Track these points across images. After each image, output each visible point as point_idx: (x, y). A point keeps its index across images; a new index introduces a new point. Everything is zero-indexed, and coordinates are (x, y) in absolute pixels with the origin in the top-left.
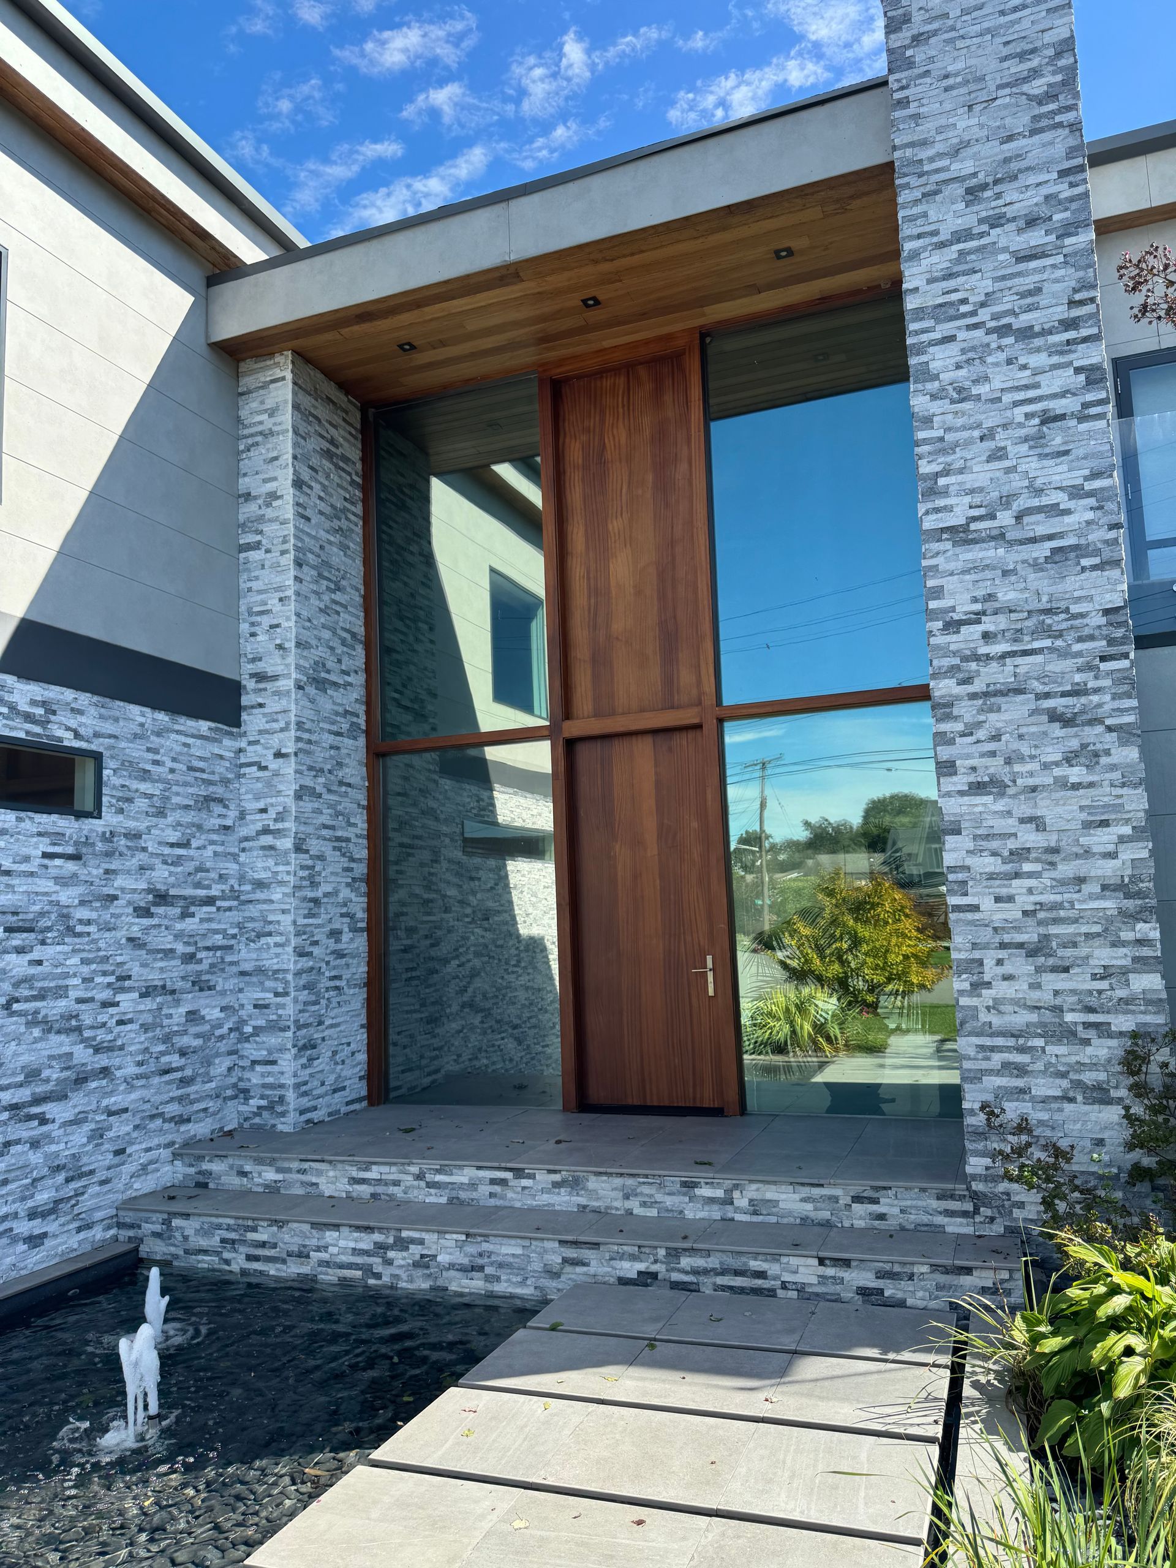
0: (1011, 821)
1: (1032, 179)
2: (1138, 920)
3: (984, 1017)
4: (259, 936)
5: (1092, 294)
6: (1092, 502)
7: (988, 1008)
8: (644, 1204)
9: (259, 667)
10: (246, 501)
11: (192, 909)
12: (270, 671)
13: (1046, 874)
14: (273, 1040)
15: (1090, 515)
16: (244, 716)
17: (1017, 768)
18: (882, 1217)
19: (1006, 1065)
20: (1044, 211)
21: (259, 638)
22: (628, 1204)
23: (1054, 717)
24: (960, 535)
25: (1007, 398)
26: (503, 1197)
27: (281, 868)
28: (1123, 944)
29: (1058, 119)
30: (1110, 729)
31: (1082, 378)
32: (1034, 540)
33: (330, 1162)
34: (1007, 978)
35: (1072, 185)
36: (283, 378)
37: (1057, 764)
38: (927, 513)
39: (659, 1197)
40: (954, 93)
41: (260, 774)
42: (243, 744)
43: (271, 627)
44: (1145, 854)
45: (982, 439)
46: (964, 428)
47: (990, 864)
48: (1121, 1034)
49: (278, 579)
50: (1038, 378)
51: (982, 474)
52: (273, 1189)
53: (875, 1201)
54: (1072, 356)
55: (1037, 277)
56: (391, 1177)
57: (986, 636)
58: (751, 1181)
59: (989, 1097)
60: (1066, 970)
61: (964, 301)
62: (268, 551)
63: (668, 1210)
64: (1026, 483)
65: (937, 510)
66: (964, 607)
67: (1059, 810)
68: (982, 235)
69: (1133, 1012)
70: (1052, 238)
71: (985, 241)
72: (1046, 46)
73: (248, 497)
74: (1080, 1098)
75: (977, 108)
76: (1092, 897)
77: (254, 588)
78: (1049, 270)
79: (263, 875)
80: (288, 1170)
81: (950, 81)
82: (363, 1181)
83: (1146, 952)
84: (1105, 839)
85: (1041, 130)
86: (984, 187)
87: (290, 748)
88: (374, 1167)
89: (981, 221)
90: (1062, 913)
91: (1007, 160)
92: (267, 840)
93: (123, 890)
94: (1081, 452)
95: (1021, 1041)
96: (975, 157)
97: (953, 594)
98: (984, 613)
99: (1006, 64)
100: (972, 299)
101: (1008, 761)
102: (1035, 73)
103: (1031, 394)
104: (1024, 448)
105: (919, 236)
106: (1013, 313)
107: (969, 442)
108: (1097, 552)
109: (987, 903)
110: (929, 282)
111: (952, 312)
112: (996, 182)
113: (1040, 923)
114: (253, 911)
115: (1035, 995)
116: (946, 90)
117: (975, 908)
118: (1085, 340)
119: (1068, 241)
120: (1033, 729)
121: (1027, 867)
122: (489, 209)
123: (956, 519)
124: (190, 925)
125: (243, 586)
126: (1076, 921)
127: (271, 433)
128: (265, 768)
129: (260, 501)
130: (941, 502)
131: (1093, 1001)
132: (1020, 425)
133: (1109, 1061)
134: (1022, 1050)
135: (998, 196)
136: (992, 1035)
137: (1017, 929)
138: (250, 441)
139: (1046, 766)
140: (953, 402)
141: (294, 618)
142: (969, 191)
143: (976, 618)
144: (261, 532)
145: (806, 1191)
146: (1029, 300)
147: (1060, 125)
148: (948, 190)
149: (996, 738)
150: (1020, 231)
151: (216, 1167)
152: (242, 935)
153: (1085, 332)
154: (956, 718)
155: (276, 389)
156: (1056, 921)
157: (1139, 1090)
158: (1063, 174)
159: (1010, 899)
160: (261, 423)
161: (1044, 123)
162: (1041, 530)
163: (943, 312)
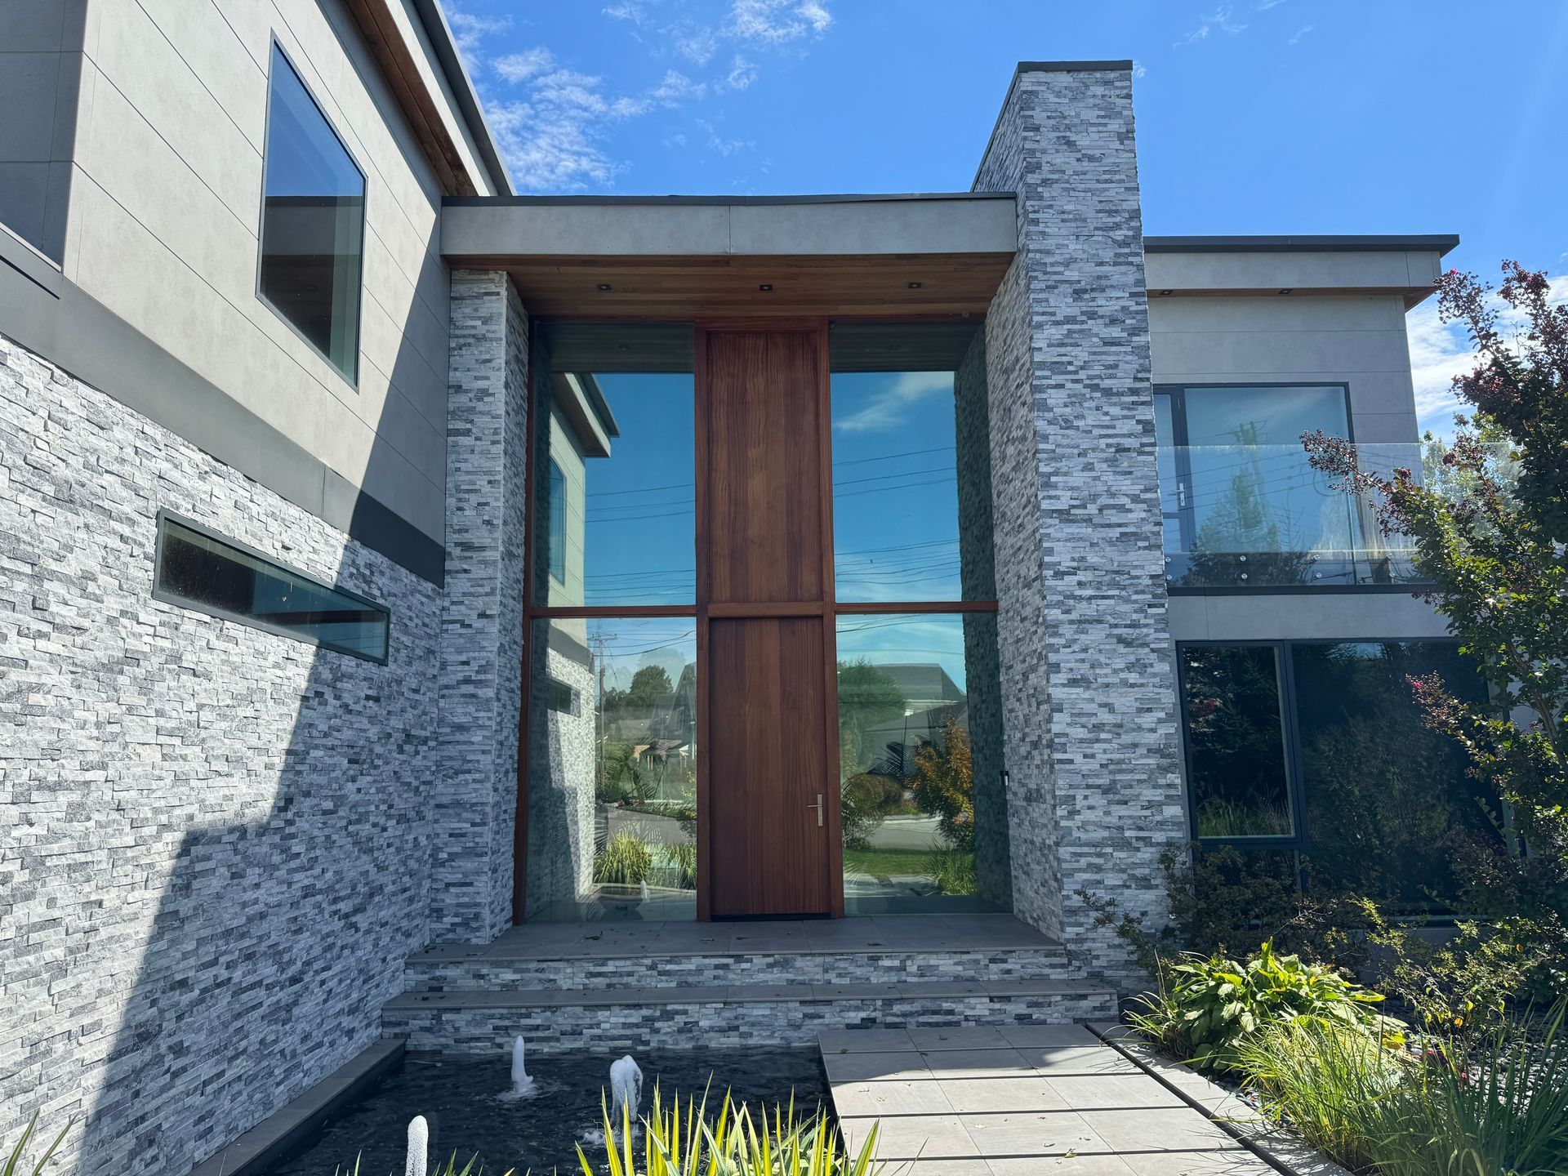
0: (1094, 706)
1: (1115, 294)
2: (1168, 772)
3: (1076, 834)
4: (457, 773)
5: (1147, 375)
6: (1144, 506)
7: (1078, 828)
8: (839, 975)
9: (466, 537)
10: (456, 392)
11: (419, 747)
12: (476, 542)
13: (1115, 741)
14: (469, 865)
15: (1144, 515)
16: (448, 579)
17: (1098, 671)
18: (1009, 972)
19: (1089, 865)
20: (1121, 316)
21: (466, 513)
22: (827, 976)
23: (1121, 640)
24: (1065, 516)
25: (1096, 432)
26: (725, 979)
27: (482, 714)
28: (1160, 787)
29: (1130, 259)
30: (1153, 650)
31: (1140, 427)
32: (1109, 526)
33: (568, 961)
34: (1090, 808)
35: (1137, 304)
36: (498, 294)
37: (1122, 670)
38: (1043, 498)
39: (851, 969)
40: (1068, 224)
41: (463, 631)
42: (446, 604)
43: (479, 504)
44: (1172, 731)
45: (1079, 455)
46: (1068, 446)
47: (1081, 733)
48: (1158, 844)
49: (488, 464)
50: (1115, 422)
51: (1078, 478)
52: (510, 987)
53: (1004, 961)
54: (1135, 412)
55: (1116, 358)
56: (626, 969)
57: (1080, 584)
58: (919, 953)
59: (1078, 887)
60: (1126, 803)
61: (1070, 363)
62: (477, 439)
63: (857, 979)
64: (1106, 488)
65: (1050, 497)
66: (1066, 564)
67: (1123, 699)
68: (1083, 322)
69: (1165, 830)
70: (1125, 334)
71: (1084, 327)
72: (1124, 211)
73: (459, 388)
74: (1133, 886)
75: (1082, 239)
76: (1142, 756)
77: (463, 469)
78: (1122, 355)
79: (463, 720)
80: (528, 970)
81: (1065, 216)
82: (600, 974)
83: (1172, 792)
84: (1149, 720)
85: (1120, 264)
86: (1085, 291)
87: (495, 610)
88: (610, 962)
89: (1083, 313)
90: (1124, 766)
91: (1099, 278)
92: (469, 689)
93: (393, 728)
94: (1139, 474)
95: (1098, 849)
96: (1079, 270)
97: (1059, 553)
98: (1079, 569)
99: (1100, 215)
100: (1075, 363)
101: (1093, 667)
102: (1117, 226)
103: (1110, 432)
104: (1104, 466)
105: (1043, 314)
106: (1100, 377)
107: (1070, 457)
108: (1147, 539)
109: (1078, 758)
110: (1049, 346)
111: (1062, 368)
112: (1093, 290)
113: (1111, 772)
114: (452, 751)
115: (1108, 819)
116: (1063, 221)
117: (1071, 762)
118: (1143, 403)
119: (1135, 339)
120: (1108, 647)
121: (1103, 736)
122: (713, 208)
123: (1062, 505)
124: (417, 762)
125: (451, 466)
126: (1132, 771)
127: (484, 338)
128: (470, 626)
129: (471, 395)
130: (1053, 493)
131: (1141, 823)
132: (1103, 450)
133: (1151, 861)
134: (1099, 855)
135: (1093, 299)
136: (1081, 846)
137: (1097, 776)
138: (462, 341)
139: (1115, 671)
140: (1061, 428)
141: (502, 500)
142: (1076, 292)
143: (1073, 572)
144: (471, 422)
145: (957, 958)
146: (1110, 371)
147: (1131, 263)
148: (1062, 288)
149: (1085, 650)
150: (1106, 325)
151: (451, 972)
152: (438, 771)
153: (1143, 399)
154: (1061, 636)
155: (490, 301)
156: (1121, 771)
157: (1171, 877)
158: (1133, 295)
159: (1093, 756)
160: (474, 327)
161: (1122, 260)
162: (1114, 520)
163: (1057, 367)
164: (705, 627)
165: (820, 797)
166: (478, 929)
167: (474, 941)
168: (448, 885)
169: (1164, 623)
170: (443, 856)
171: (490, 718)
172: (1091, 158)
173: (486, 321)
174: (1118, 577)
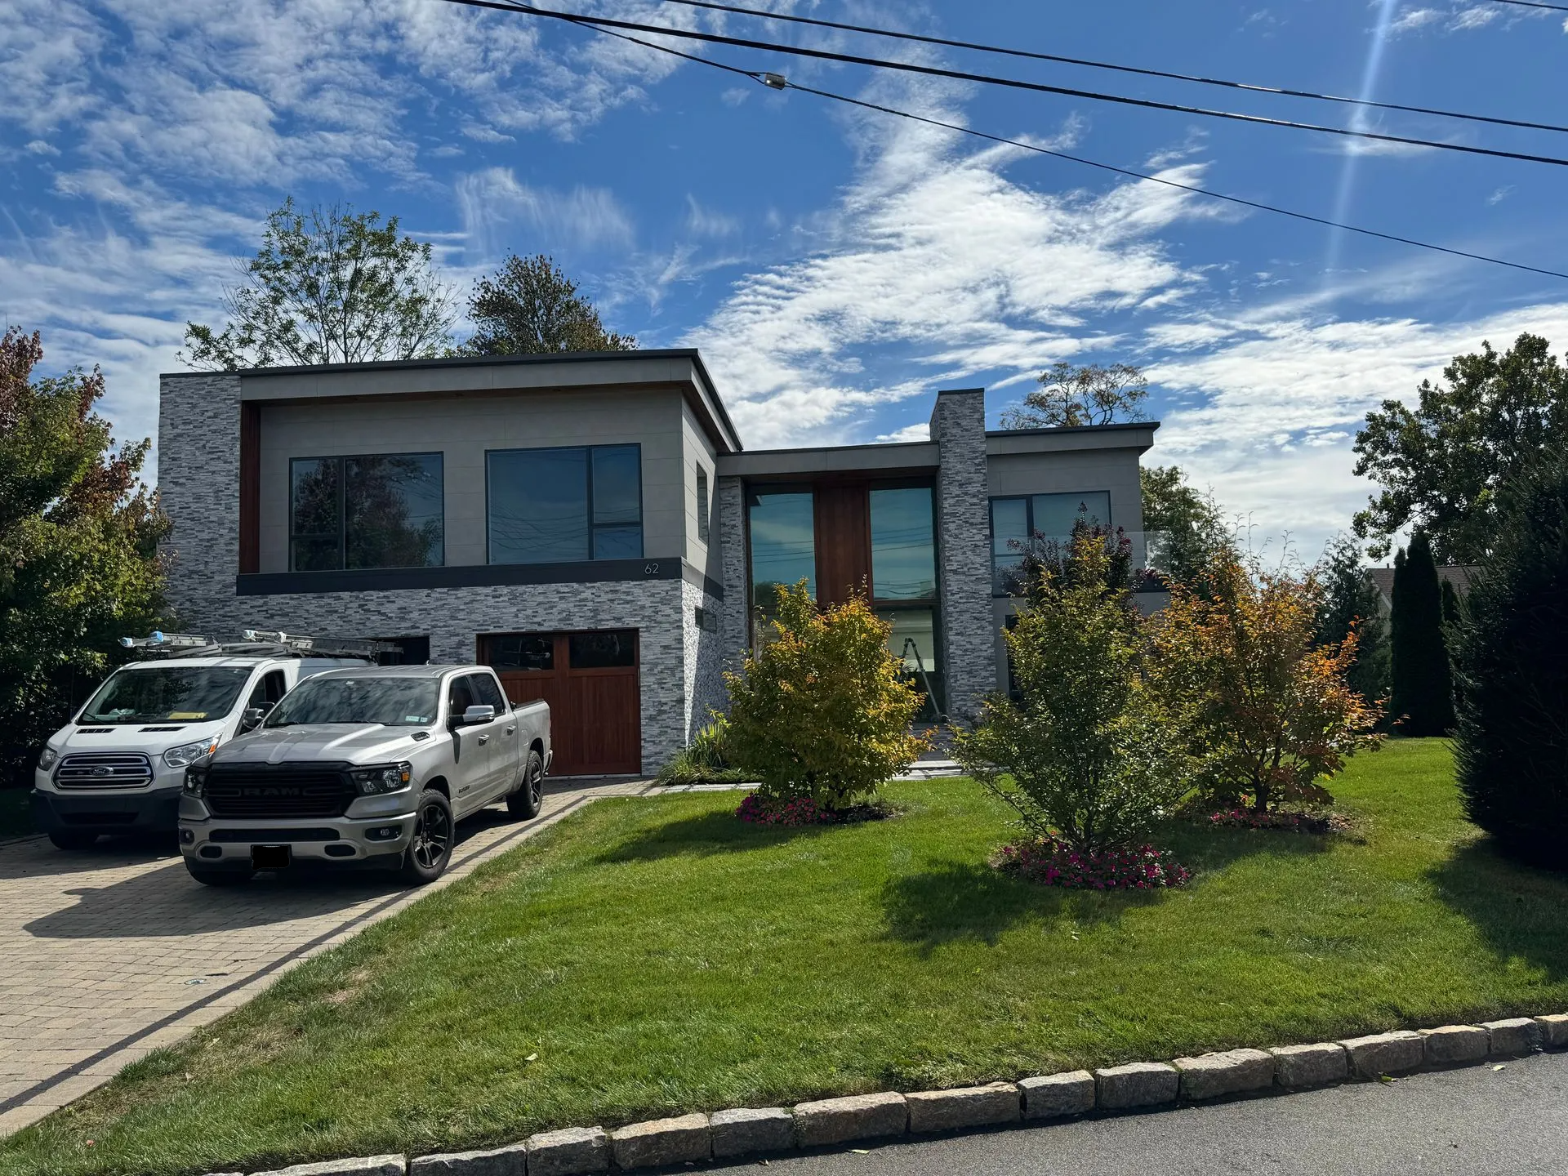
0: (965, 642)
1: (975, 485)
2: (991, 666)
5: (987, 517)
7: (958, 686)
9: (731, 582)
12: (734, 584)
13: (972, 655)
15: (984, 570)
16: (725, 599)
17: (966, 630)
19: (962, 699)
20: (977, 494)
21: (730, 573)
23: (975, 618)
24: (955, 572)
25: (967, 539)
28: (988, 671)
29: (981, 471)
30: (987, 622)
31: (984, 537)
32: (972, 575)
34: (963, 679)
35: (984, 489)
36: (737, 486)
37: (975, 629)
38: (947, 565)
40: (957, 457)
41: (731, 618)
42: (725, 608)
43: (734, 570)
44: (993, 651)
45: (961, 549)
46: (957, 545)
47: (960, 653)
49: (737, 554)
50: (974, 536)
51: (960, 558)
54: (982, 531)
55: (975, 510)
57: (960, 598)
59: (957, 706)
60: (975, 677)
61: (957, 513)
62: (732, 544)
64: (970, 561)
65: (950, 565)
66: (955, 590)
67: (975, 640)
69: (989, 686)
70: (979, 501)
71: (963, 498)
72: (979, 451)
73: (725, 525)
75: (963, 463)
76: (982, 660)
77: (728, 556)
78: (978, 509)
79: (733, 651)
81: (956, 454)
83: (992, 673)
84: (985, 647)
85: (977, 473)
86: (964, 484)
87: (742, 610)
89: (962, 493)
90: (975, 664)
91: (969, 479)
92: (735, 639)
94: (983, 555)
95: (965, 693)
96: (962, 476)
97: (954, 587)
98: (960, 592)
99: (970, 453)
100: (959, 513)
101: (965, 628)
102: (977, 458)
103: (972, 539)
104: (970, 552)
106: (969, 518)
107: (958, 549)
108: (985, 580)
109: (959, 661)
110: (950, 506)
112: (966, 484)
113: (970, 666)
115: (969, 683)
116: (955, 456)
117: (956, 663)
118: (985, 528)
119: (982, 503)
120: (970, 621)
121: (967, 653)
123: (954, 568)
125: (723, 555)
126: (978, 666)
127: (733, 504)
128: (734, 616)
129: (729, 527)
130: (951, 563)
131: (981, 684)
132: (970, 547)
134: (965, 695)
135: (967, 487)
136: (960, 692)
137: (965, 668)
138: (724, 506)
139: (973, 630)
140: (954, 538)
141: (743, 568)
142: (960, 485)
143: (958, 593)
144: (730, 538)
146: (972, 516)
147: (982, 473)
148: (955, 483)
149: (962, 622)
150: (971, 497)
153: (985, 526)
154: (953, 617)
155: (734, 489)
156: (974, 666)
158: (982, 485)
159: (964, 661)
160: (729, 500)
161: (978, 471)
162: (973, 573)
163: (953, 515)
169: (991, 611)
172: (967, 430)
173: (734, 497)
174: (974, 595)
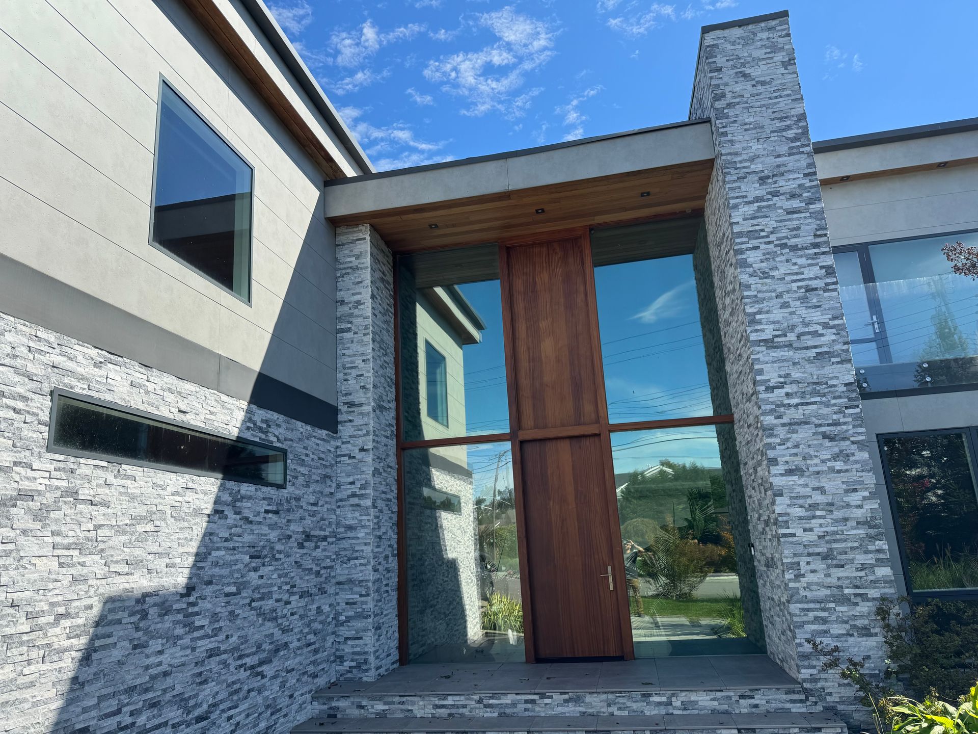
0: (808, 489)
1: (791, 176)
2: (877, 540)
3: (803, 593)
4: (349, 560)
5: (825, 232)
6: (834, 331)
7: (804, 588)
8: (620, 709)
9: (350, 399)
10: (341, 305)
11: (319, 543)
12: (357, 401)
13: (828, 517)
14: (359, 624)
15: (834, 337)
16: (340, 427)
17: (809, 462)
18: (756, 706)
19: (816, 618)
20: (798, 191)
21: (350, 382)
22: (610, 709)
23: (825, 436)
24: (770, 344)
25: (788, 278)
26: (533, 711)
27: (364, 518)
28: (871, 552)
29: (801, 149)
30: (853, 443)
31: (823, 271)
32: (807, 348)
33: (420, 696)
34: (813, 571)
35: (810, 181)
36: (364, 239)
37: (829, 460)
38: (751, 332)
39: (629, 704)
40: (750, 132)
41: (350, 461)
42: (339, 444)
43: (358, 376)
44: (876, 506)
45: (777, 297)
46: (767, 291)
47: (800, 512)
48: (874, 599)
49: (362, 349)
50: (802, 270)
51: (778, 314)
52: (382, 715)
53: (752, 697)
54: (818, 261)
55: (798, 222)
56: (461, 703)
57: (787, 394)
58: (682, 691)
59: (809, 636)
60: (842, 566)
61: (762, 230)
62: (355, 333)
63: (634, 711)
64: (801, 320)
65: (757, 331)
66: (775, 380)
67: (832, 483)
68: (769, 200)
69: (878, 588)
70: (803, 204)
71: (770, 203)
72: (793, 116)
73: (342, 302)
74: (856, 634)
75: (761, 141)
76: (852, 528)
77: (347, 354)
78: (803, 219)
79: (352, 522)
80: (393, 703)
81: (747, 127)
82: (443, 706)
83: (881, 556)
84: (856, 498)
85: (794, 154)
86: (768, 177)
87: (369, 446)
88: (450, 698)
89: (768, 193)
90: (838, 537)
91: (778, 166)
92: (355, 501)
93: (293, 531)
94: (827, 306)
95: (823, 605)
96: (762, 163)
97: (768, 373)
98: (785, 383)
99: (774, 122)
100: (766, 230)
101: (804, 459)
102: (789, 128)
103: (799, 277)
104: (798, 303)
105: (737, 197)
106: (787, 238)
107: (770, 299)
108: (838, 355)
109: (799, 532)
110: (744, 219)
111: (757, 235)
112: (774, 176)
113: (827, 542)
114: (345, 544)
115: (829, 580)
116: (746, 130)
117: (793, 535)
118: (824, 253)
119: (811, 206)
120: (815, 442)
121: (818, 513)
122: (495, 162)
123: (767, 335)
124: (318, 553)
125: (340, 352)
126: (845, 541)
127: (357, 268)
128: (354, 458)
129: (350, 305)
130: (758, 327)
131: (858, 583)
132: (795, 292)
133: (869, 613)
134: (823, 610)
135: (775, 182)
136: (807, 602)
137: (816, 546)
138: (344, 272)
139: (823, 461)
140: (760, 278)
141: (372, 371)
142: (761, 179)
143: (781, 386)
144: (351, 323)
145: (713, 695)
146: (795, 232)
147: (803, 152)
148: (750, 177)
149: (797, 446)
150: (787, 199)
151: (342, 704)
152: (338, 559)
153: (823, 250)
154: (776, 436)
155: (360, 244)
156: (835, 541)
157: (887, 627)
158: (806, 175)
159: (811, 530)
160: (351, 262)
161: (795, 151)
162: (810, 343)
163: (751, 234)
164: (517, 447)
165: (609, 568)
166: (367, 670)
167: (365, 679)
168: (347, 639)
169: (859, 420)
170: (343, 618)
171: (369, 520)
172: (763, 83)
173: (358, 257)
174: (818, 387)
